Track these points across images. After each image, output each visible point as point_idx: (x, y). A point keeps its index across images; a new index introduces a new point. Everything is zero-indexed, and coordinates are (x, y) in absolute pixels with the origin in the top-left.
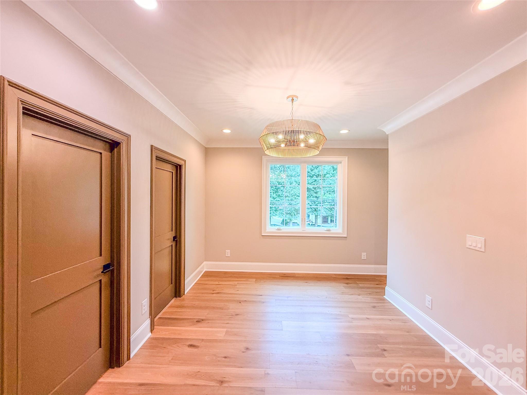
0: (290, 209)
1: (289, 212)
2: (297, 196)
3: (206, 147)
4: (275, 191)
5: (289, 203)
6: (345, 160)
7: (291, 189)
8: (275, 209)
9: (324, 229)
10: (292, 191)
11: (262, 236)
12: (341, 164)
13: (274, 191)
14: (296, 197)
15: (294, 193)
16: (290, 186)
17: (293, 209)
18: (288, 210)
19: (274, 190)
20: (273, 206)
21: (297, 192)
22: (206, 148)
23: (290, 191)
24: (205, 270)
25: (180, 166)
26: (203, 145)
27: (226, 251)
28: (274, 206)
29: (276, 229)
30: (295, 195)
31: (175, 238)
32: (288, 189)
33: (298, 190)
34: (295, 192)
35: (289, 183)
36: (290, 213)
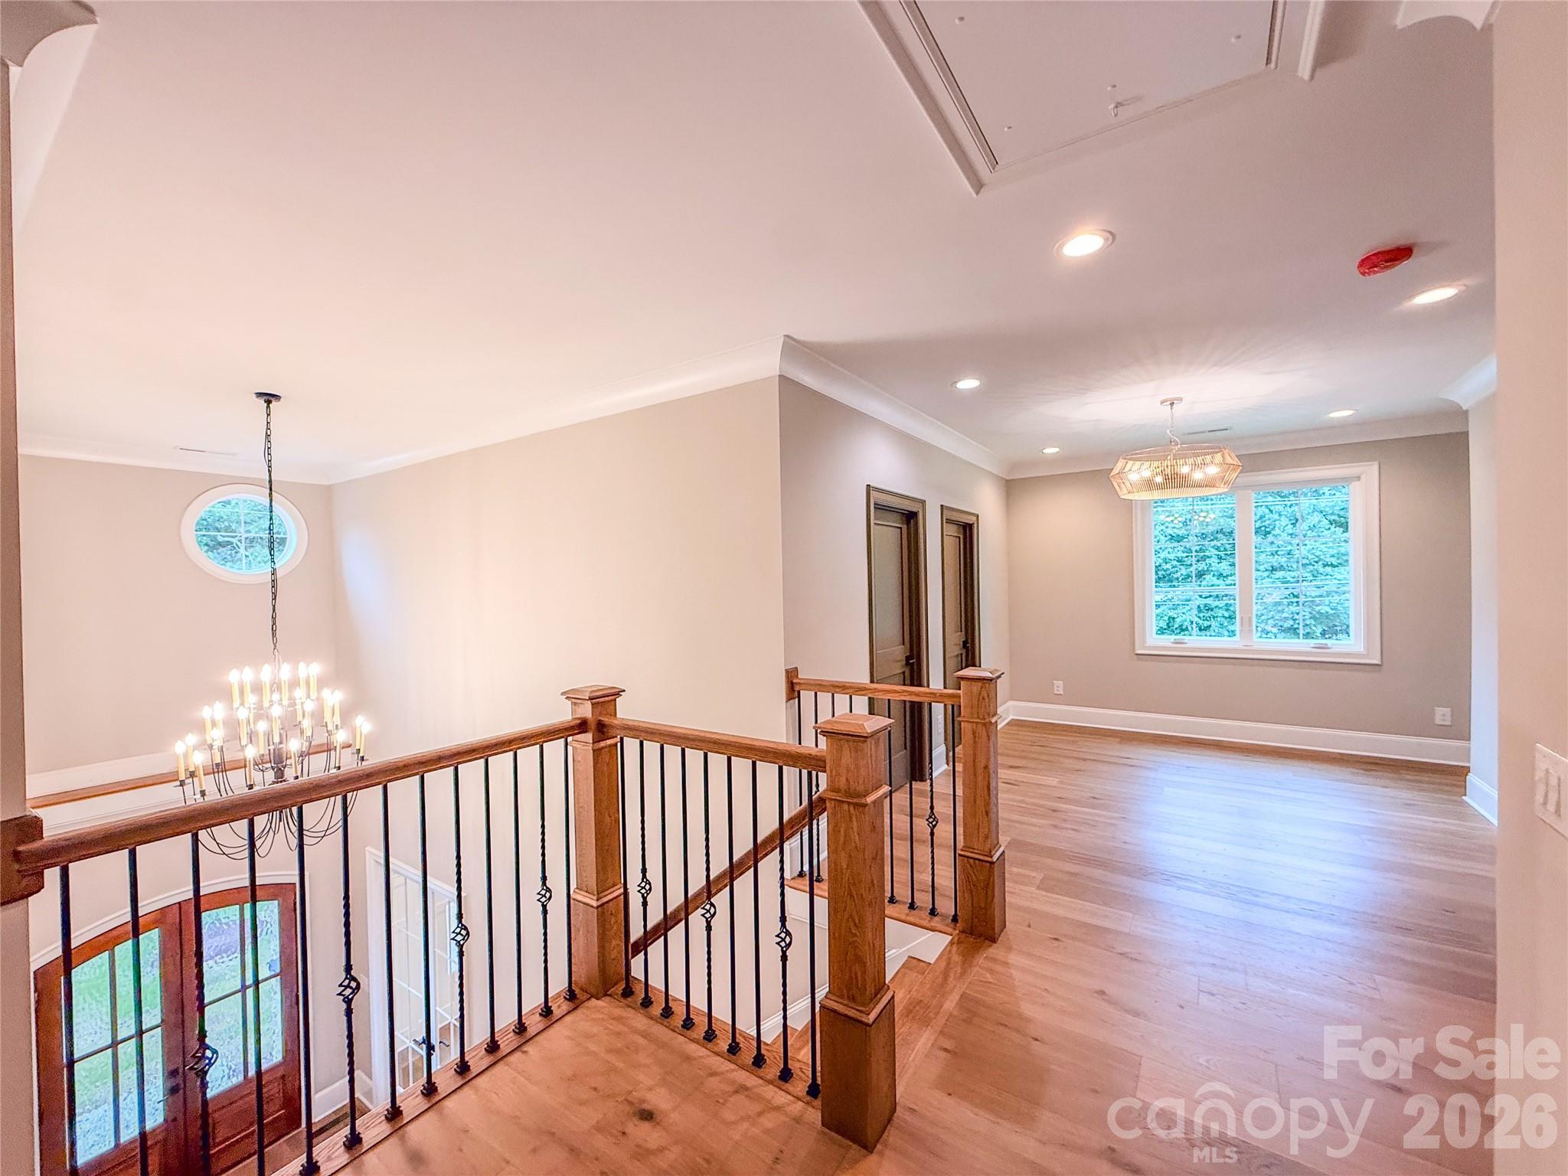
0: (1292, 613)
1: (1291, 622)
2: (1324, 566)
3: (1008, 478)
4: (1225, 550)
5: (1288, 592)
6: (1370, 471)
7: (1296, 541)
8: (1227, 615)
9: (1309, 644)
10: (1302, 548)
11: (1136, 654)
12: (1358, 482)
13: (1220, 553)
14: (1321, 570)
15: (1311, 557)
16: (1291, 532)
17: (1307, 614)
18: (1285, 615)
19: (1222, 549)
20: (1217, 603)
21: (1326, 549)
22: (1007, 481)
23: (1290, 548)
24: (1011, 717)
25: (971, 526)
26: (998, 476)
27: (1053, 684)
28: (1221, 604)
29: (1172, 640)
30: (1317, 562)
31: (965, 643)
32: (1281, 543)
33: (1331, 545)
34: (1313, 551)
35: (1284, 521)
36: (1296, 626)
